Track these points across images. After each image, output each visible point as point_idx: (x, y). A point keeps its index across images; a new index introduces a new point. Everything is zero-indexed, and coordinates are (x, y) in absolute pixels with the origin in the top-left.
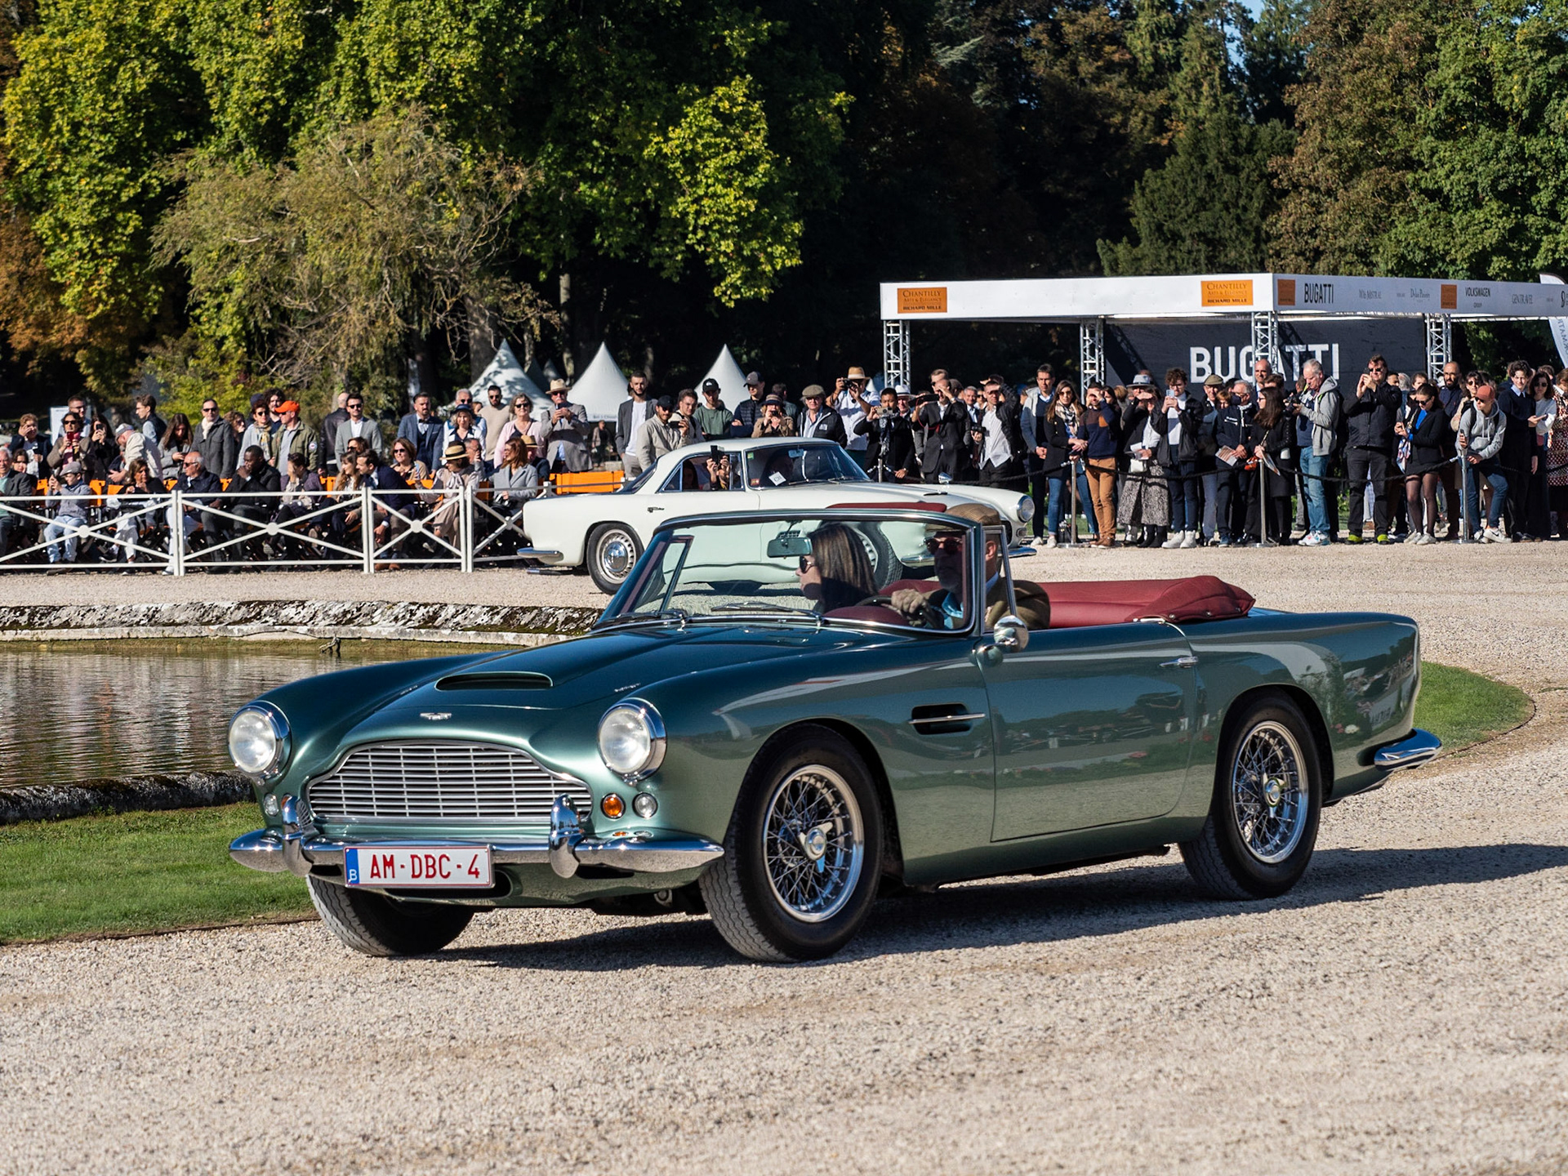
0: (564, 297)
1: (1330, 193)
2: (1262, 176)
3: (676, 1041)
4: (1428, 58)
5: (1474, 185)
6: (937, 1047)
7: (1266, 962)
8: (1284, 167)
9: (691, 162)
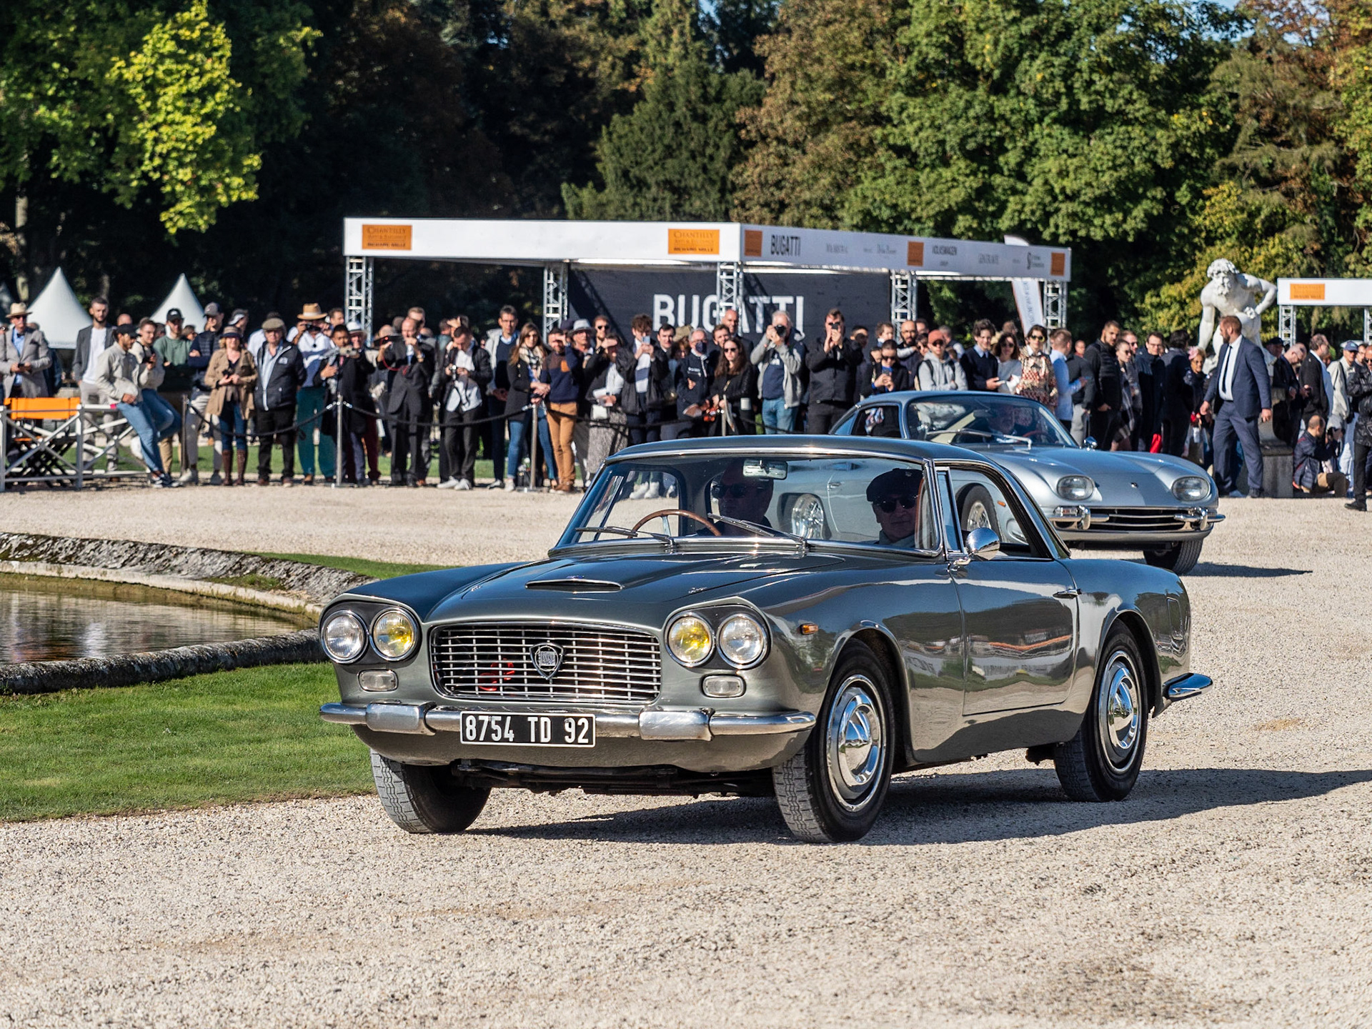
0: (20, 220)
1: (796, 145)
2: (730, 125)
3: (134, 975)
4: (901, 14)
5: (942, 143)
6: (400, 989)
7: (731, 914)
8: (753, 119)
9: (153, 87)
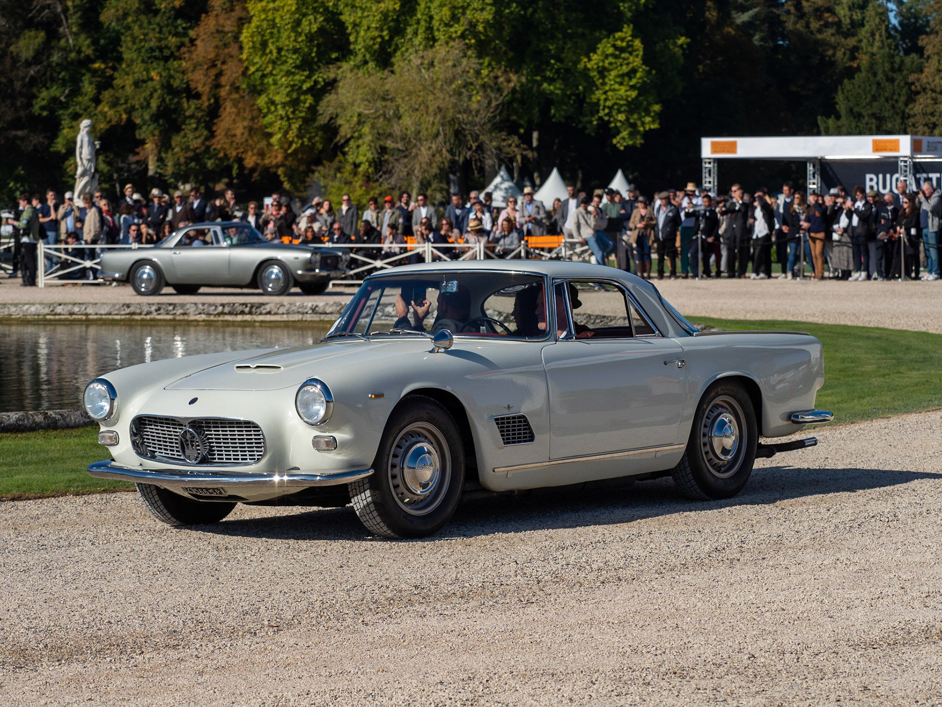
0: (535, 143)
2: (906, 83)
6: (720, 545)
7: (897, 503)
8: (918, 80)
9: (603, 72)
